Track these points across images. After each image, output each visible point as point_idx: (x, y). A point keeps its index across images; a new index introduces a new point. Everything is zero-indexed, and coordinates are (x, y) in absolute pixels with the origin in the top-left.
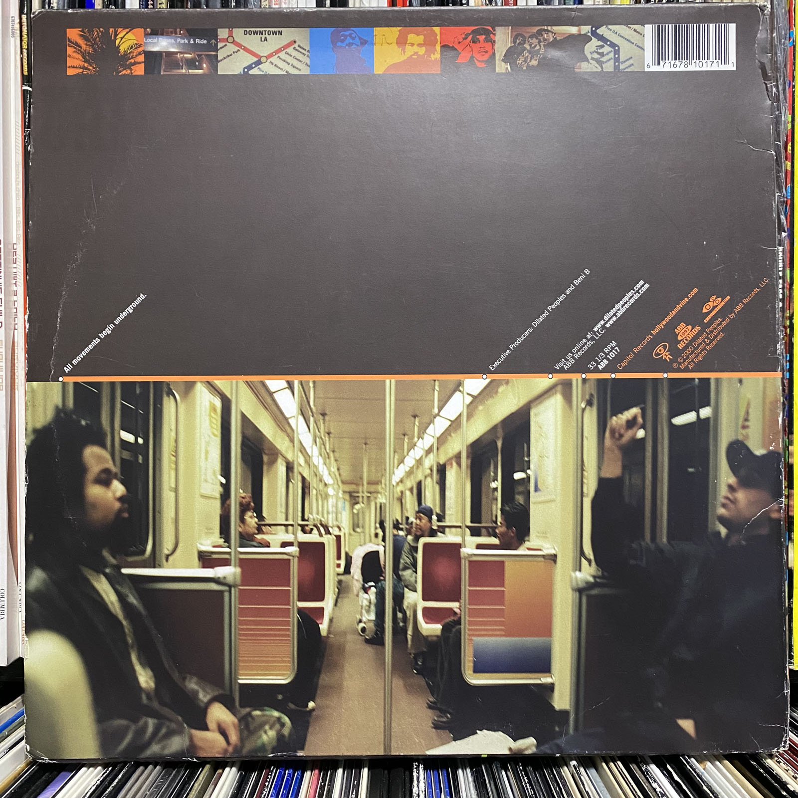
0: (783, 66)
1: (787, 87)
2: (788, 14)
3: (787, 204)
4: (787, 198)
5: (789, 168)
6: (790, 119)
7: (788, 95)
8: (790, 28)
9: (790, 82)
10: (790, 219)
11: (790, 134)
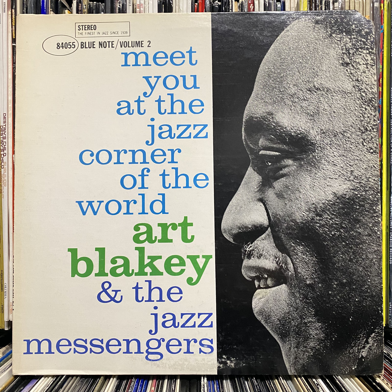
0: (378, 42)
1: (380, 52)
2: (380, 18)
3: (380, 107)
4: (380, 104)
5: (381, 90)
6: (381, 67)
7: (380, 56)
8: (382, 24)
9: (381, 50)
10: (381, 115)
11: (381, 74)
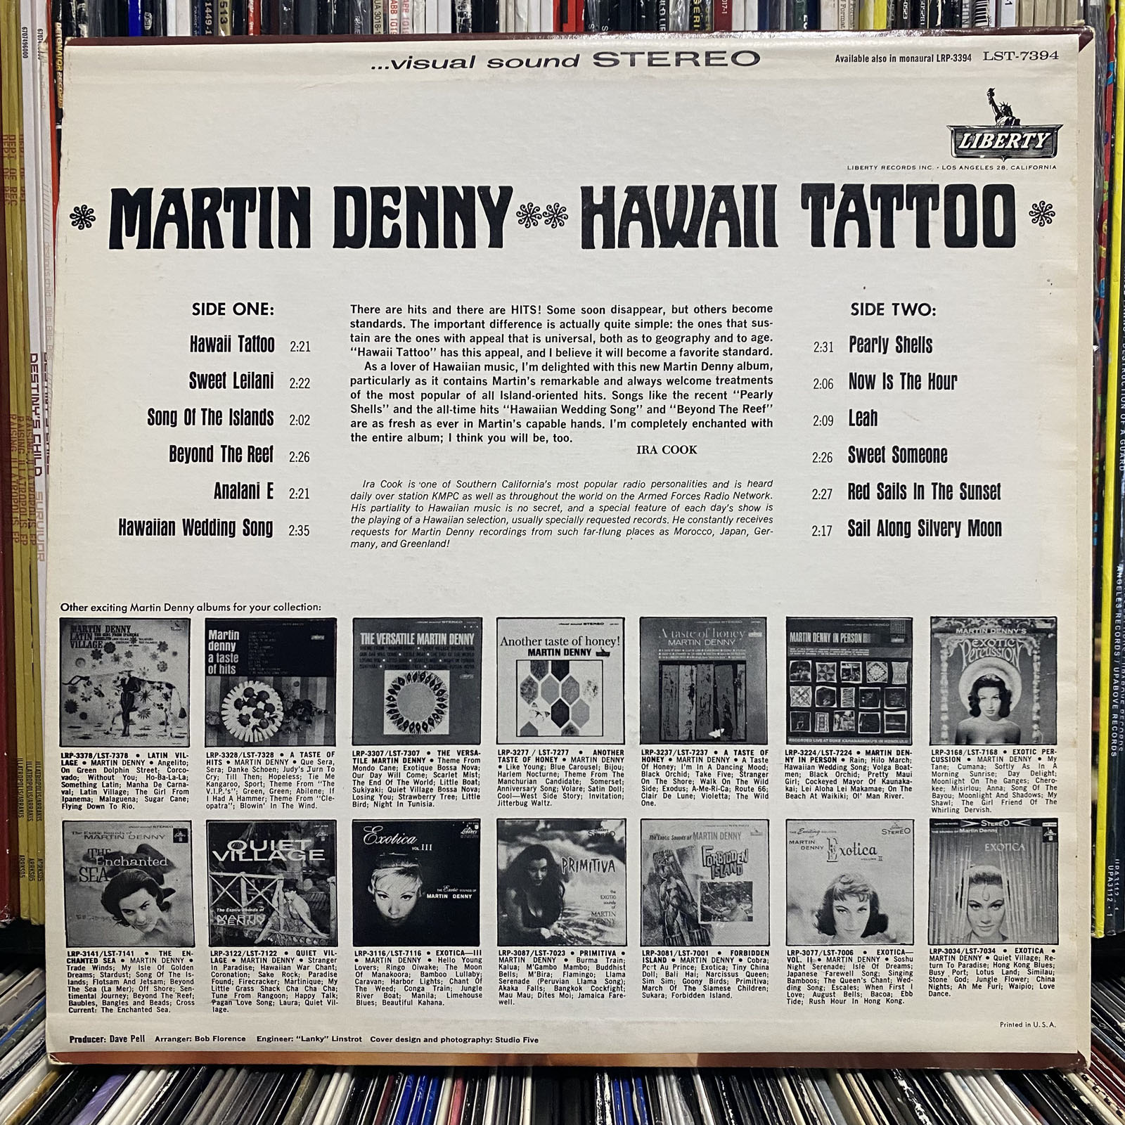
1: (1104, 144)
2: (1106, 40)
3: (1099, 305)
4: (1099, 297)
5: (1104, 256)
6: (1106, 187)
7: (1104, 153)
8: (1110, 58)
9: (1107, 137)
10: (1104, 326)
11: (1105, 207)
